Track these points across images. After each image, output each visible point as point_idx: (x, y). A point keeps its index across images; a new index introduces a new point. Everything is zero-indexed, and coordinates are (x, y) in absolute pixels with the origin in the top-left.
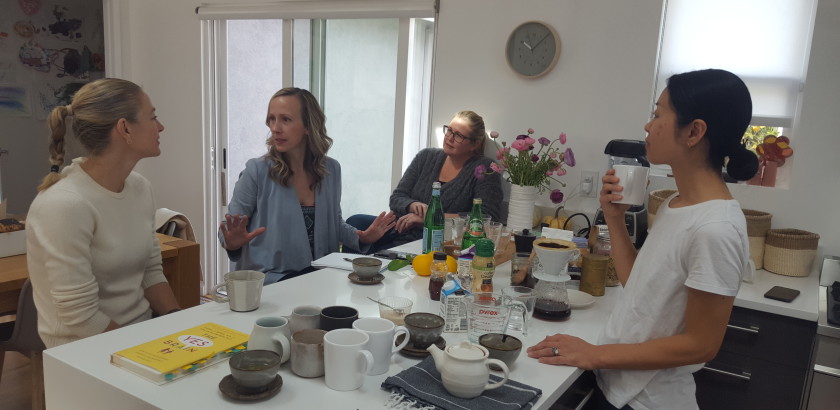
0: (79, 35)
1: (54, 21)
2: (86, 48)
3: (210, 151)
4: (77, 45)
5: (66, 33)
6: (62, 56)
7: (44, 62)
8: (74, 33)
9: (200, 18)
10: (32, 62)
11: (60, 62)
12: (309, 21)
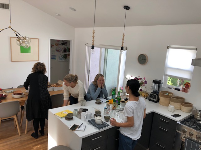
0: (67, 45)
1: (62, 43)
2: (68, 47)
3: (87, 71)
4: (66, 47)
5: (64, 45)
6: (63, 49)
7: (60, 50)
8: (66, 45)
9: (87, 46)
10: (58, 51)
11: (63, 50)
12: (105, 49)
